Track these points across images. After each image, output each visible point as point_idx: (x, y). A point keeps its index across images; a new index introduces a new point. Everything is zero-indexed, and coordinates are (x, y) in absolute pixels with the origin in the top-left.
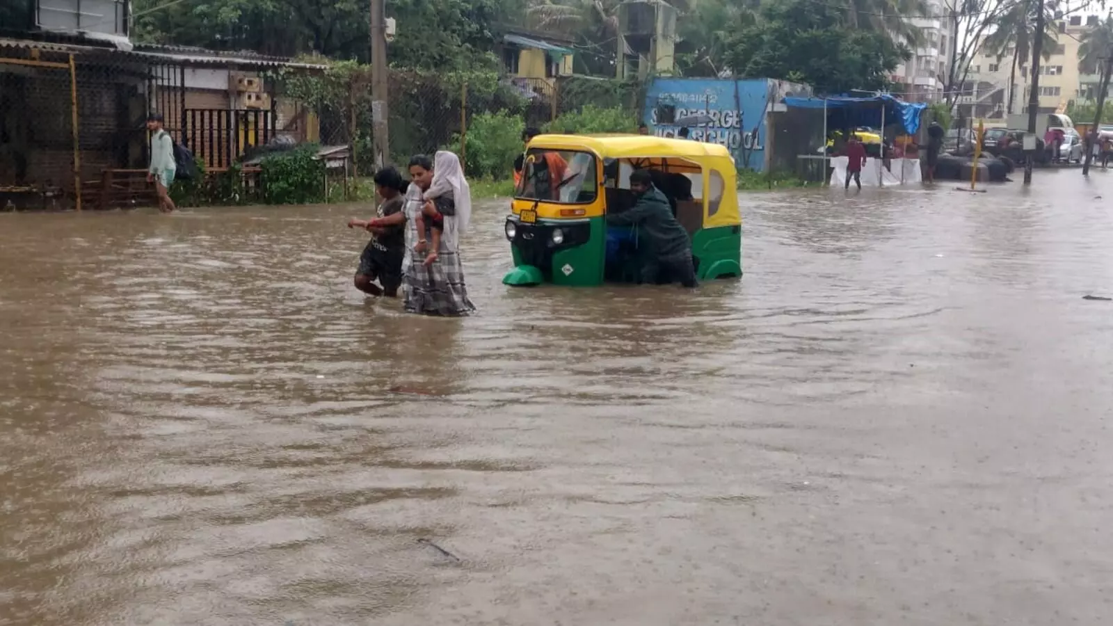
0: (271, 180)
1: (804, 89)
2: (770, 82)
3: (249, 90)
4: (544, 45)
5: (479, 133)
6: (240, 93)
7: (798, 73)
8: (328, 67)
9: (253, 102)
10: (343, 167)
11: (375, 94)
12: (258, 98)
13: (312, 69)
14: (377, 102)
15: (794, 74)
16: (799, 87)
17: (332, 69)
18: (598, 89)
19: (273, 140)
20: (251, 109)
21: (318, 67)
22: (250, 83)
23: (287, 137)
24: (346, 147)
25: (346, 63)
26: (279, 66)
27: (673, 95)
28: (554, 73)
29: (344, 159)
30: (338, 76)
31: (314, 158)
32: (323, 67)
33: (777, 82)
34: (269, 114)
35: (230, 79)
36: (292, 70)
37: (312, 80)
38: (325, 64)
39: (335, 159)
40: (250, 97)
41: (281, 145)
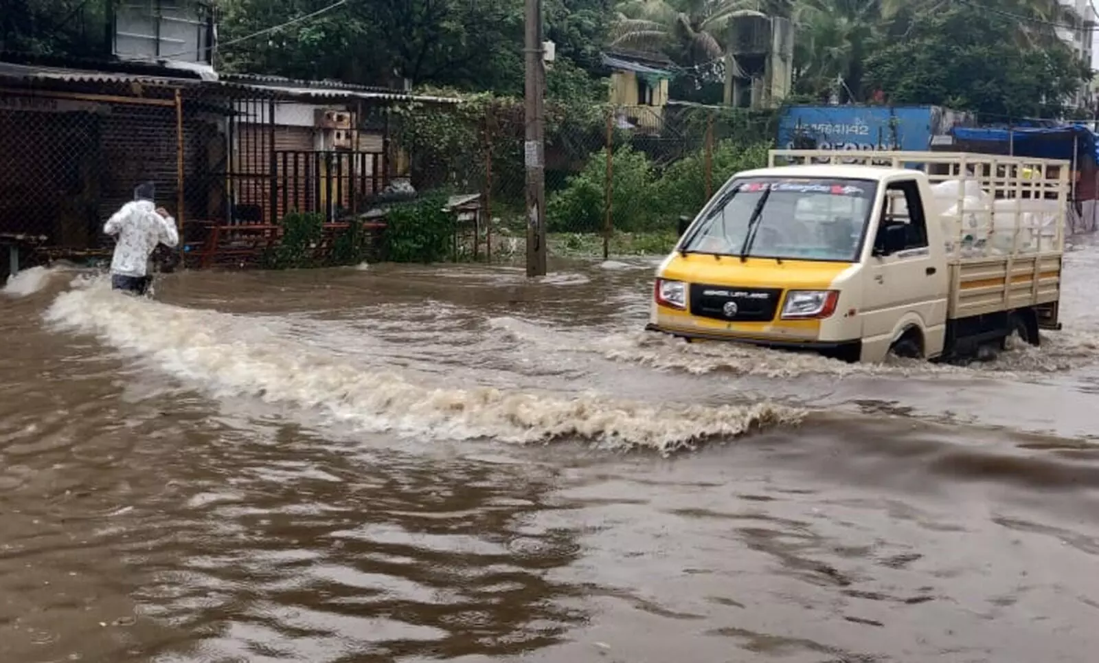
0: (396, 237)
1: (967, 117)
2: (934, 109)
3: (339, 127)
4: (637, 66)
5: (595, 175)
6: (328, 132)
7: (959, 99)
8: (460, 101)
9: (343, 141)
10: (475, 220)
11: (529, 132)
12: (348, 136)
13: (444, 104)
14: (531, 143)
15: (954, 99)
16: (962, 115)
17: (465, 102)
18: (722, 120)
19: (388, 188)
20: (341, 150)
21: (450, 100)
22: (340, 118)
23: (404, 184)
24: (478, 195)
25: (481, 95)
26: (407, 100)
27: (814, 126)
28: (647, 99)
29: (474, 211)
30: (472, 111)
31: (444, 210)
32: (455, 100)
33: (940, 109)
34: (380, 157)
35: (318, 115)
36: (421, 105)
37: (443, 115)
38: (454, 96)
39: (466, 211)
40: (339, 136)
41: (398, 194)
